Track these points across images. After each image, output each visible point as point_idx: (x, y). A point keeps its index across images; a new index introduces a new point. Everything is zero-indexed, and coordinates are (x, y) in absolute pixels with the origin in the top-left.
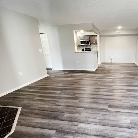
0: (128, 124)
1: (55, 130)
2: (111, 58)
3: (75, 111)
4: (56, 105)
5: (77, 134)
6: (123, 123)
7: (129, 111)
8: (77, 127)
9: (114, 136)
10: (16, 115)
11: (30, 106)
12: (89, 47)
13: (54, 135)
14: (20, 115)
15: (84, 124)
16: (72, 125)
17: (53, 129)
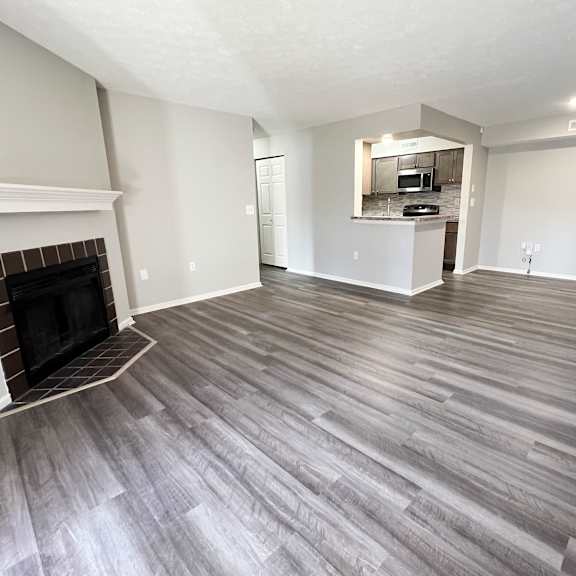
0: (325, 480)
1: (166, 405)
2: (529, 252)
3: (234, 387)
4: (212, 360)
5: (189, 433)
6: (312, 472)
7: (375, 455)
8: (202, 420)
9: (254, 482)
10: (139, 351)
11: (169, 344)
12: (430, 200)
13: (157, 413)
14: (144, 355)
15: (220, 422)
16: (198, 412)
17: (163, 402)
